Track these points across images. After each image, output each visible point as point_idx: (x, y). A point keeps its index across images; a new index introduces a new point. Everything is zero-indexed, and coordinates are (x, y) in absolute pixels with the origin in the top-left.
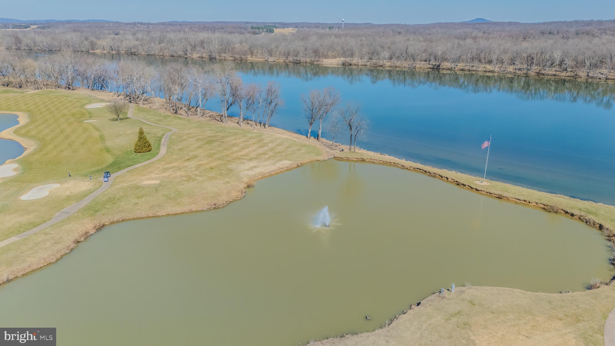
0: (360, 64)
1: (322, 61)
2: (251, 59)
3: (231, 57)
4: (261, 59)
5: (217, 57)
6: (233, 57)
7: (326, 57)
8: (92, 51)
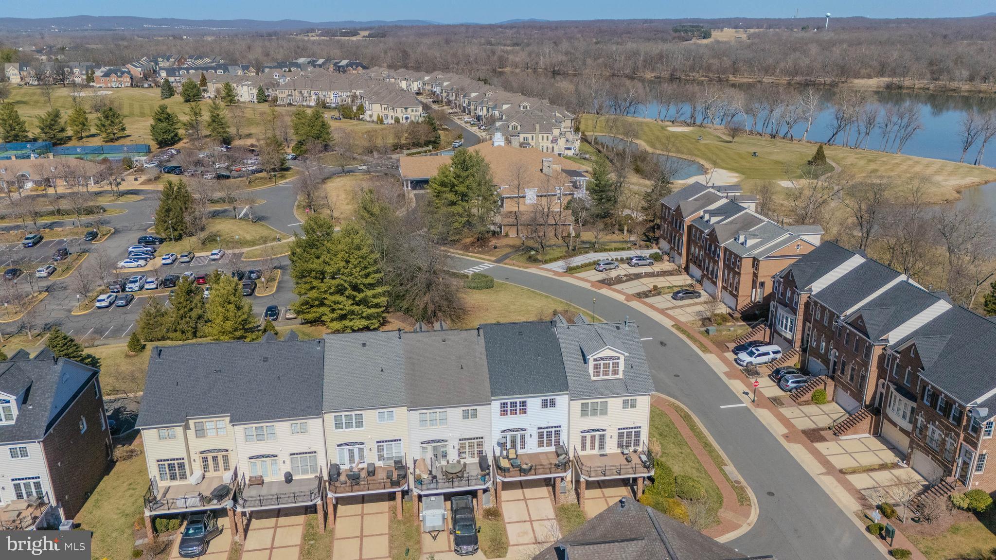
0: (916, 87)
1: (851, 83)
2: (734, 79)
3: (703, 76)
4: (751, 80)
5: (683, 77)
6: (706, 76)
7: (857, 76)
8: (500, 70)
